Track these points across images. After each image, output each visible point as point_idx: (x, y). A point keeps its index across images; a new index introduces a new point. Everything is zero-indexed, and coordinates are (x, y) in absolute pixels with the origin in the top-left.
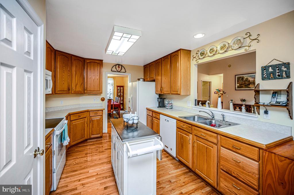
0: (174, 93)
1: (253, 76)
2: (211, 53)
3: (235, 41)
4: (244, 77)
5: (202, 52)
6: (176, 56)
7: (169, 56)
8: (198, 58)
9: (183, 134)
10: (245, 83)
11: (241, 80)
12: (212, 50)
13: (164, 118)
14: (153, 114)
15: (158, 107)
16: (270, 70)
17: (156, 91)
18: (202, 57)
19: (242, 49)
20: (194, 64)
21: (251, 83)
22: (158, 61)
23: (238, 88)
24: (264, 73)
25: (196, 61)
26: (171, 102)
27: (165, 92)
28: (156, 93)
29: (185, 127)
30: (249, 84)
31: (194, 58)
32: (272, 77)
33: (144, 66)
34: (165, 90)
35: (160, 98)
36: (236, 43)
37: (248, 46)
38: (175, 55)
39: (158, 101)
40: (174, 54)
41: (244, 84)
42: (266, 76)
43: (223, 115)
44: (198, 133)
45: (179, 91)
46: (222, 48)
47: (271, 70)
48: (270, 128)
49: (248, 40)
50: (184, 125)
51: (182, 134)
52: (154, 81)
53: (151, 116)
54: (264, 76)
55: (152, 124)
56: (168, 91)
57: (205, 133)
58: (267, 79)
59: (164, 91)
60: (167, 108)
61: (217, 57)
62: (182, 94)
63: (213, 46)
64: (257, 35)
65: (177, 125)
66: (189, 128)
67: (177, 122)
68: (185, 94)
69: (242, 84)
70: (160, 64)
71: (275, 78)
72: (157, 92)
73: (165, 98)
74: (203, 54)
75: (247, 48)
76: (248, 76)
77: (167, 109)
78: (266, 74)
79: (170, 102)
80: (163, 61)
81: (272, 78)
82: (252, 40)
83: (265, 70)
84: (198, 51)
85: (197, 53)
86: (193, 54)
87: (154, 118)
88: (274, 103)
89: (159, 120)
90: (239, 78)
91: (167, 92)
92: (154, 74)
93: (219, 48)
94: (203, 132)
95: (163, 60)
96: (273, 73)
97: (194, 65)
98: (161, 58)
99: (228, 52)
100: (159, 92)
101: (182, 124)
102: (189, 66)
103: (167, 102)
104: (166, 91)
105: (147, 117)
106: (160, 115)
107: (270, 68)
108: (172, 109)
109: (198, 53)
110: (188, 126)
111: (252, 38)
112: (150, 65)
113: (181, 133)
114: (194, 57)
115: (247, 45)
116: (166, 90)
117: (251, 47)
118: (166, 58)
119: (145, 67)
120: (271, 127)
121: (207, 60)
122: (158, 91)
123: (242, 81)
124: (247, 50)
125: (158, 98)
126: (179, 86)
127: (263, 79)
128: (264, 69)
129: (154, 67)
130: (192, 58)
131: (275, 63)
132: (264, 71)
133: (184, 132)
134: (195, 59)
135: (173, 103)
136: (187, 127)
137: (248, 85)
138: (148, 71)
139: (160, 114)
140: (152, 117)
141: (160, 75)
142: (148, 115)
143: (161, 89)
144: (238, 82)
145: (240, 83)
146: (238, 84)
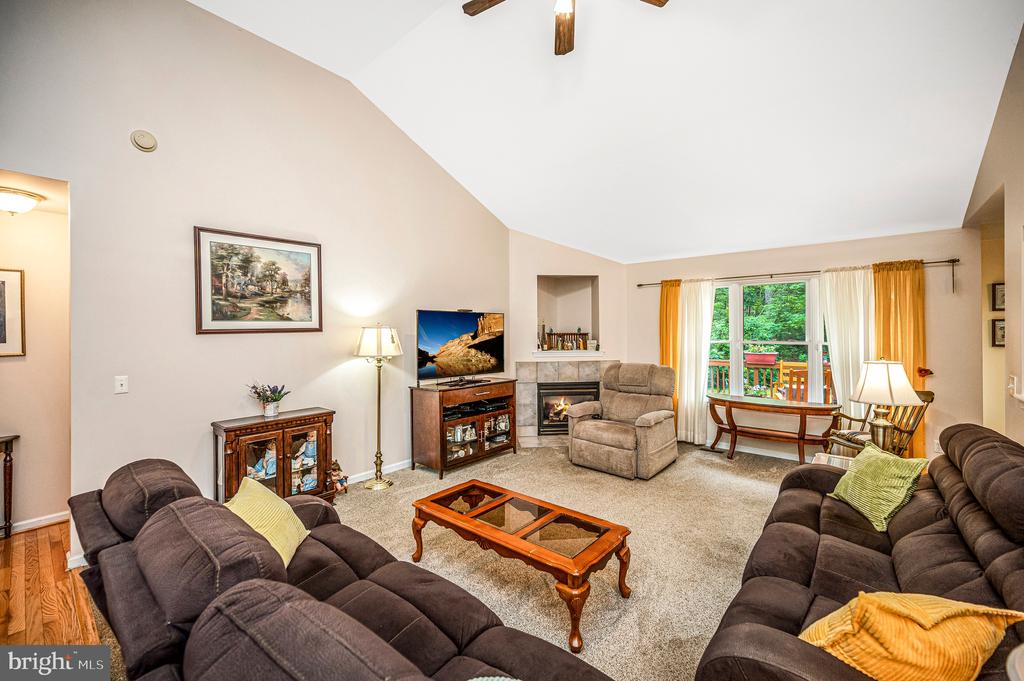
1: (300, 258)
4: (257, 253)
10: (262, 292)
11: (240, 267)
21: (291, 293)
23: (214, 319)
30: (283, 301)
41: (256, 294)
69: (243, 297)
76: (279, 252)
90: (221, 257)
123: (245, 274)
137: (275, 301)
144: (216, 275)
145: (236, 289)
146: (217, 290)
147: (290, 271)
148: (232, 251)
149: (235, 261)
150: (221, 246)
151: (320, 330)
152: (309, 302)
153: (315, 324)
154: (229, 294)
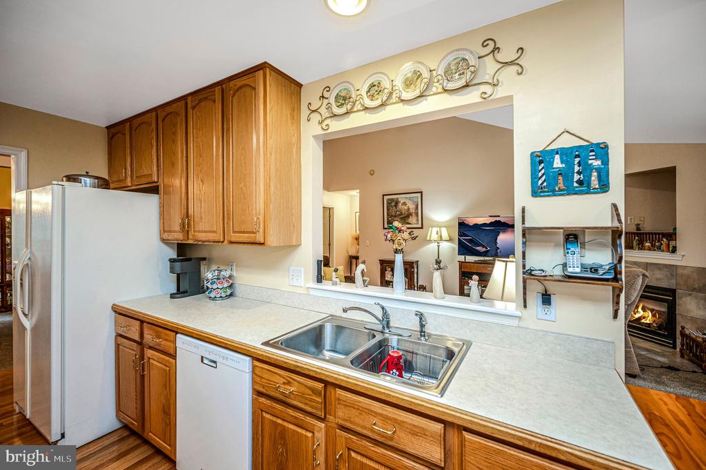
0: (241, 240)
1: (414, 199)
2: (372, 97)
3: (449, 64)
4: (399, 200)
5: (343, 94)
6: (247, 90)
7: (218, 90)
8: (327, 115)
9: (286, 424)
11: (394, 206)
12: (374, 89)
13: (194, 350)
14: (146, 331)
15: (172, 296)
16: (557, 163)
17: (164, 229)
18: (343, 110)
19: (471, 92)
20: (313, 136)
21: (411, 213)
22: (168, 109)
23: (388, 224)
24: (540, 174)
25: (320, 123)
26: (226, 274)
27: (202, 236)
28: (163, 240)
29: (292, 389)
30: (408, 217)
31: (313, 111)
32: (561, 185)
33: (108, 128)
34: (201, 227)
35: (182, 261)
36: (454, 71)
37: (491, 81)
38: (241, 87)
39: (172, 271)
40: (239, 82)
41: (400, 215)
42: (545, 184)
43: (421, 316)
44: (357, 420)
45: (261, 230)
46: (408, 83)
47: (560, 165)
48: (558, 347)
49: (490, 66)
50: (289, 383)
51: (279, 421)
52: (153, 190)
53: (134, 341)
54: (540, 182)
55: (143, 377)
56: (215, 232)
57: (390, 419)
58: (548, 192)
59: (199, 232)
60: (212, 295)
61: (395, 113)
62: (273, 241)
63: (382, 76)
64: (518, 52)
65: (254, 382)
66: (314, 397)
67: (254, 367)
68: (282, 244)
69: (396, 216)
70: (180, 120)
71: (570, 191)
72: (166, 236)
73: (204, 259)
74: (345, 99)
75: (487, 89)
76: (406, 198)
77: (214, 299)
78: (544, 177)
79: (222, 273)
80: (193, 108)
81: (560, 190)
82: (502, 65)
83: (541, 162)
84: (328, 88)
85: (323, 97)
86: (309, 97)
87: (151, 348)
88: (575, 269)
89: (174, 357)
90: (389, 202)
91: (211, 236)
92: (155, 160)
93: (399, 83)
94: (376, 414)
95: (189, 105)
96: (565, 174)
97: (312, 138)
98: (183, 98)
99: (428, 97)
100: (178, 236)
101: (279, 378)
102: (294, 140)
103: (210, 276)
104: (206, 232)
105: (118, 346)
106: (179, 336)
107: (557, 157)
108: (231, 299)
109: (326, 94)
110: (310, 388)
111: (501, 57)
112: (136, 123)
113: (274, 419)
114: (313, 108)
115: (487, 78)
116: (205, 228)
117: (498, 88)
118: (206, 98)
119: (113, 130)
120: (559, 345)
121: (358, 121)
122: (170, 232)
123: (396, 208)
124: (485, 96)
125: (172, 261)
126: (262, 211)
127: (536, 192)
128: (540, 159)
129: (154, 134)
130: (305, 112)
131: (567, 142)
132: (540, 168)
133: (291, 412)
134: (316, 118)
135: (234, 274)
136: (303, 389)
137: (406, 217)
138: (128, 151)
139: (177, 333)
140: (140, 343)
141: (180, 165)
142: (121, 336)
143: (183, 225)
144: (388, 210)
145: (393, 214)
146: (388, 215)
147: (412, 206)
148: (392, 200)
149: (393, 204)
150: (389, 199)
151: (422, 228)
152: (417, 216)
153: (420, 226)
154: (392, 216)
